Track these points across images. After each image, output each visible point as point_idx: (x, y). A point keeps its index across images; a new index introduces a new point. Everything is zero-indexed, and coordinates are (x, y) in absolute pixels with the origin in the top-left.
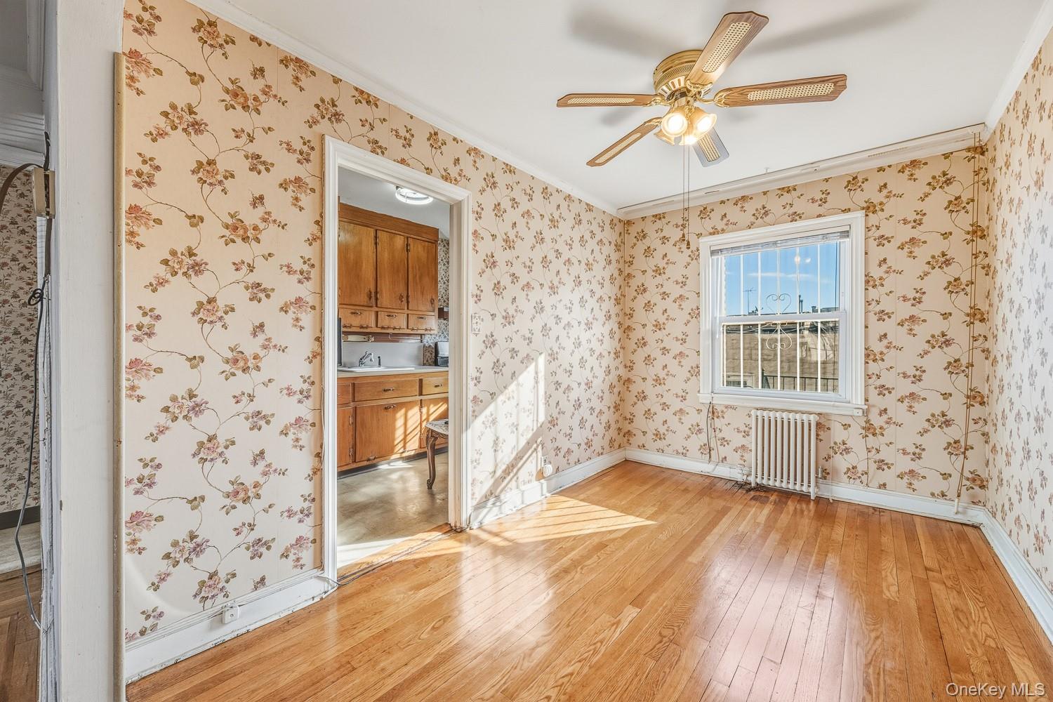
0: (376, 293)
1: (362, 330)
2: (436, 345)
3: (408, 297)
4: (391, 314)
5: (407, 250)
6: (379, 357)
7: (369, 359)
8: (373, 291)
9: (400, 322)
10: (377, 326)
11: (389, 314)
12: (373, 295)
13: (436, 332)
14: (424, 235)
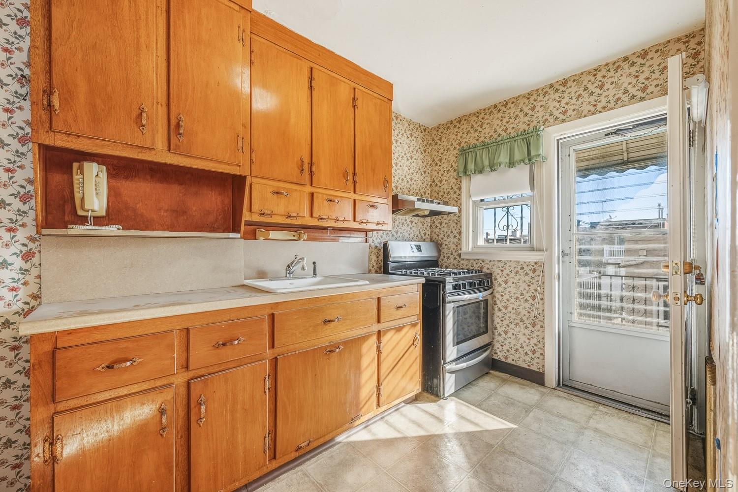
0: (311, 164)
1: (289, 221)
2: (385, 246)
3: (354, 174)
4: (333, 199)
5: (355, 107)
6: (314, 263)
7: (300, 265)
8: (306, 161)
9: (343, 211)
10: (312, 216)
11: (330, 198)
12: (306, 167)
13: (390, 227)
14: (376, 89)
